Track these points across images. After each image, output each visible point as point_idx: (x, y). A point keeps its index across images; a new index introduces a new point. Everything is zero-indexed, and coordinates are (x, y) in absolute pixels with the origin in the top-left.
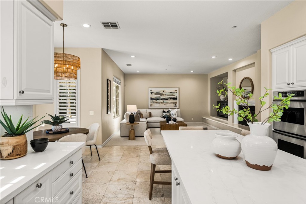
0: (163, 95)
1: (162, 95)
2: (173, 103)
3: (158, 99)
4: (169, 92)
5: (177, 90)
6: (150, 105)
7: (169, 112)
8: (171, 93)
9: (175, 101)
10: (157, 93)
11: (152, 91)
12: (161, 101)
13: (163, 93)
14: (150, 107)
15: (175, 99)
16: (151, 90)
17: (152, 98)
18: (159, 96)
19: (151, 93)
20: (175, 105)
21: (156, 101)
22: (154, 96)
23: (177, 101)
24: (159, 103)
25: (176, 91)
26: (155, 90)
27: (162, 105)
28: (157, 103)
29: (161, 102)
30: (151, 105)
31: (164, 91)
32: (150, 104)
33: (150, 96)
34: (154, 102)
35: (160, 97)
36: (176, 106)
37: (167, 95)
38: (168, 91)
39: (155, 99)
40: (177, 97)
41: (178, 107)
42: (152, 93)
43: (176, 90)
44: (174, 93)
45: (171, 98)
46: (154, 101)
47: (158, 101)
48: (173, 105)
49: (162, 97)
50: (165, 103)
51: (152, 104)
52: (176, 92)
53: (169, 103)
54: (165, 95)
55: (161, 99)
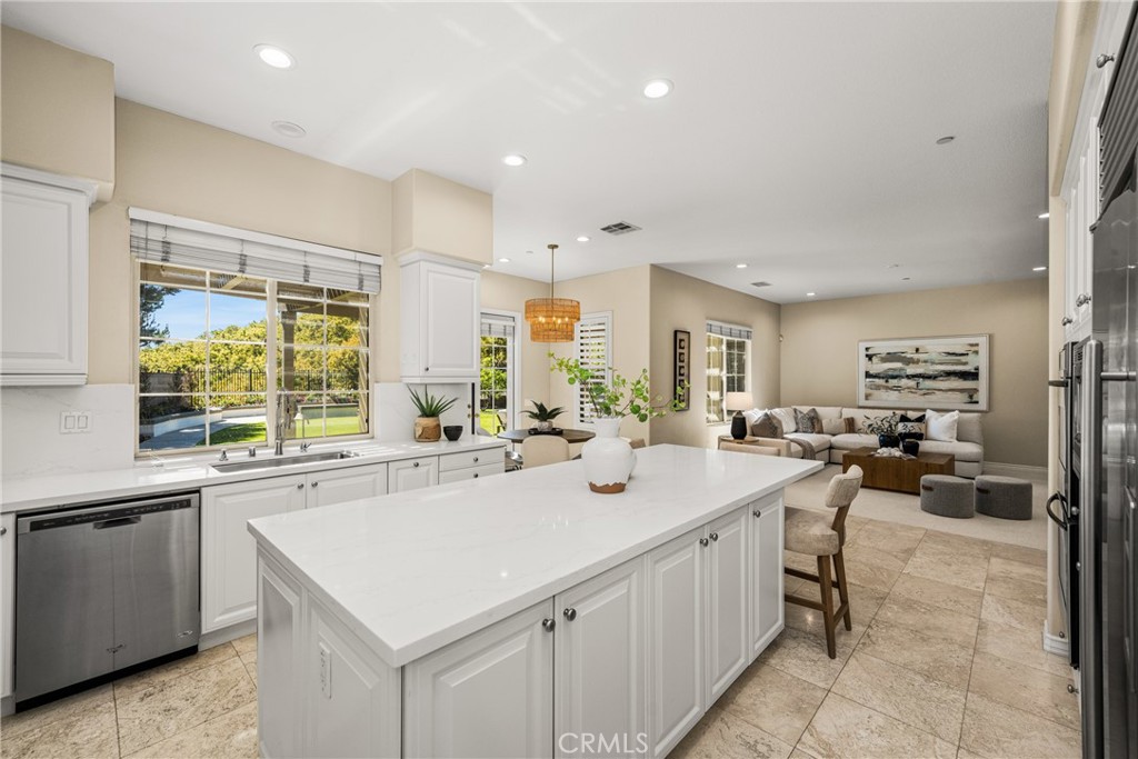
0: (918, 362)
1: (909, 361)
2: (962, 391)
3: (894, 377)
4: (940, 353)
5: (977, 345)
6: (862, 396)
7: (921, 419)
8: (949, 354)
9: (969, 384)
10: (891, 357)
11: (870, 352)
12: (904, 382)
13: (916, 356)
14: (863, 402)
15: (970, 375)
16: (867, 349)
17: (871, 372)
18: (898, 365)
19: (867, 356)
20: (971, 397)
21: (887, 381)
22: (878, 367)
23: (981, 384)
24: (897, 388)
25: (975, 348)
26: (883, 348)
27: (911, 395)
28: (887, 388)
29: (908, 388)
30: (867, 397)
31: (917, 350)
32: (862, 391)
33: (864, 365)
34: (878, 387)
35: (901, 369)
36: (977, 402)
37: (933, 363)
38: (937, 348)
39: (881, 375)
40: (977, 369)
41: (983, 405)
42: (870, 357)
43: (972, 345)
44: (962, 355)
45: (949, 374)
46: (881, 382)
47: (893, 382)
48: (965, 397)
49: (911, 370)
50: (924, 391)
51: (870, 391)
52: (976, 352)
53: (940, 390)
55: (908, 377)
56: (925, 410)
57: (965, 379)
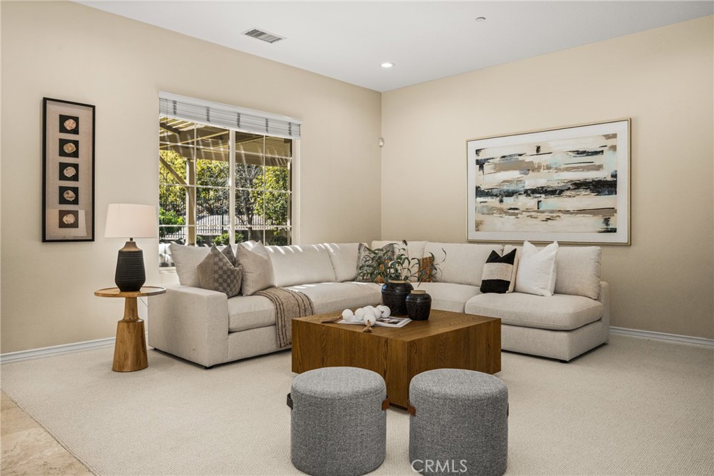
0: (537, 169)
1: (528, 168)
2: (594, 212)
3: (510, 194)
4: (567, 153)
5: (614, 136)
6: (472, 226)
7: (511, 257)
8: (579, 153)
9: (603, 201)
10: (508, 162)
11: (482, 156)
12: (523, 202)
13: (537, 160)
14: (474, 235)
15: (606, 187)
16: (478, 151)
17: (483, 188)
18: (514, 174)
19: (478, 162)
20: (607, 221)
21: (501, 201)
22: (492, 179)
23: (619, 201)
24: (514, 212)
25: (610, 142)
26: (494, 150)
27: (530, 221)
28: (502, 211)
29: (527, 210)
30: (478, 225)
31: (538, 149)
32: (473, 219)
33: (474, 178)
34: (491, 211)
35: (519, 181)
36: (614, 230)
37: (558, 170)
38: (561, 145)
39: (495, 192)
40: (614, 176)
41: (622, 235)
42: (481, 164)
43: (608, 137)
44: (596, 153)
45: (579, 185)
46: (492, 201)
47: (509, 202)
48: (597, 222)
49: (532, 181)
50: (547, 215)
51: (481, 217)
52: (614, 148)
53: (567, 212)
54: (549, 168)
55: (528, 193)
56: (521, 243)
57: (599, 193)
